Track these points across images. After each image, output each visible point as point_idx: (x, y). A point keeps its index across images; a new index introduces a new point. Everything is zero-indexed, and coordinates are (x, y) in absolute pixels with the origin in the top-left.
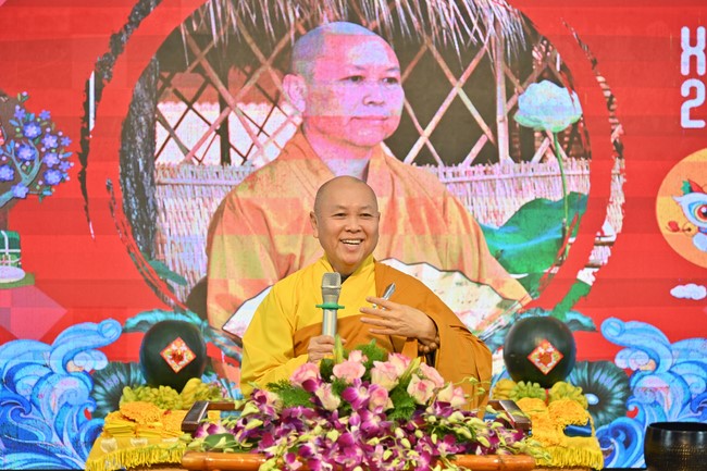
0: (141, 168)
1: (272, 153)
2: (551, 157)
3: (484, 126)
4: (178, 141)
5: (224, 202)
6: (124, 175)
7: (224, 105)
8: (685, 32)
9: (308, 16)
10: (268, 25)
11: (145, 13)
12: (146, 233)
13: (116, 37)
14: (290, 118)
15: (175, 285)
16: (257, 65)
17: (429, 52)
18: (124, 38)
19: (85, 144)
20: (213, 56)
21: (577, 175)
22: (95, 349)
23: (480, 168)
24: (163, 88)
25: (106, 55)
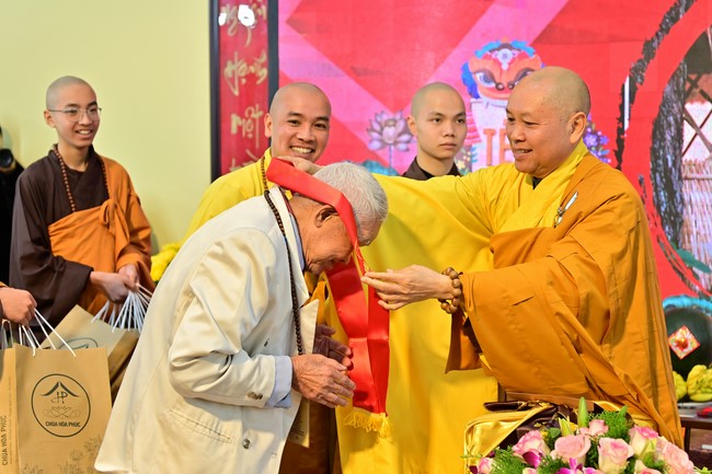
0: (670, 164)
4: (704, 139)
6: (654, 171)
11: (675, 20)
12: (673, 225)
15: (700, 273)
18: (655, 44)
19: (620, 142)
24: (691, 89)
25: (639, 61)
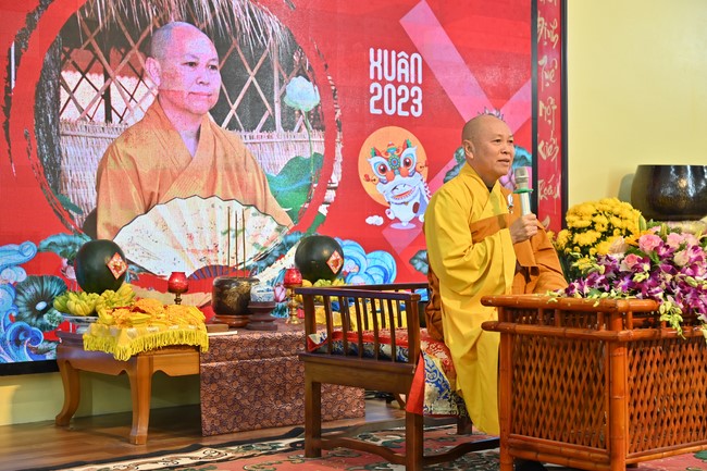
0: (50, 121)
1: (139, 115)
2: (304, 130)
3: (267, 105)
4: (76, 102)
5: (108, 151)
6: (38, 127)
7: (107, 77)
8: (372, 51)
9: (161, 15)
10: (136, 18)
12: (54, 173)
13: (30, 15)
14: (150, 89)
15: (75, 214)
16: (129, 48)
17: (235, 49)
18: (36, 17)
19: (8, 100)
20: (99, 38)
21: (318, 142)
22: (17, 265)
23: (265, 134)
24: (65, 59)
25: (23, 29)
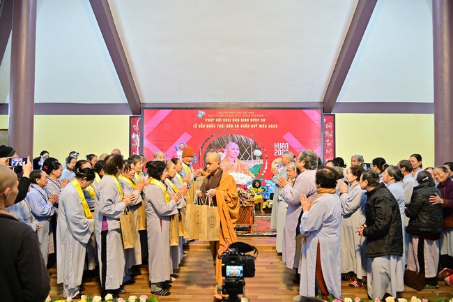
2: (258, 159)
3: (250, 155)
8: (275, 143)
10: (222, 142)
11: (207, 141)
16: (221, 147)
17: (243, 146)
18: (204, 144)
20: (215, 146)
21: (261, 162)
23: (249, 160)
25: (202, 146)
